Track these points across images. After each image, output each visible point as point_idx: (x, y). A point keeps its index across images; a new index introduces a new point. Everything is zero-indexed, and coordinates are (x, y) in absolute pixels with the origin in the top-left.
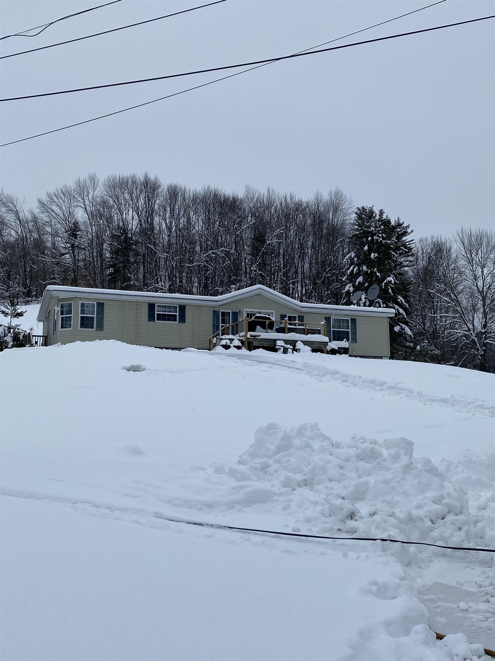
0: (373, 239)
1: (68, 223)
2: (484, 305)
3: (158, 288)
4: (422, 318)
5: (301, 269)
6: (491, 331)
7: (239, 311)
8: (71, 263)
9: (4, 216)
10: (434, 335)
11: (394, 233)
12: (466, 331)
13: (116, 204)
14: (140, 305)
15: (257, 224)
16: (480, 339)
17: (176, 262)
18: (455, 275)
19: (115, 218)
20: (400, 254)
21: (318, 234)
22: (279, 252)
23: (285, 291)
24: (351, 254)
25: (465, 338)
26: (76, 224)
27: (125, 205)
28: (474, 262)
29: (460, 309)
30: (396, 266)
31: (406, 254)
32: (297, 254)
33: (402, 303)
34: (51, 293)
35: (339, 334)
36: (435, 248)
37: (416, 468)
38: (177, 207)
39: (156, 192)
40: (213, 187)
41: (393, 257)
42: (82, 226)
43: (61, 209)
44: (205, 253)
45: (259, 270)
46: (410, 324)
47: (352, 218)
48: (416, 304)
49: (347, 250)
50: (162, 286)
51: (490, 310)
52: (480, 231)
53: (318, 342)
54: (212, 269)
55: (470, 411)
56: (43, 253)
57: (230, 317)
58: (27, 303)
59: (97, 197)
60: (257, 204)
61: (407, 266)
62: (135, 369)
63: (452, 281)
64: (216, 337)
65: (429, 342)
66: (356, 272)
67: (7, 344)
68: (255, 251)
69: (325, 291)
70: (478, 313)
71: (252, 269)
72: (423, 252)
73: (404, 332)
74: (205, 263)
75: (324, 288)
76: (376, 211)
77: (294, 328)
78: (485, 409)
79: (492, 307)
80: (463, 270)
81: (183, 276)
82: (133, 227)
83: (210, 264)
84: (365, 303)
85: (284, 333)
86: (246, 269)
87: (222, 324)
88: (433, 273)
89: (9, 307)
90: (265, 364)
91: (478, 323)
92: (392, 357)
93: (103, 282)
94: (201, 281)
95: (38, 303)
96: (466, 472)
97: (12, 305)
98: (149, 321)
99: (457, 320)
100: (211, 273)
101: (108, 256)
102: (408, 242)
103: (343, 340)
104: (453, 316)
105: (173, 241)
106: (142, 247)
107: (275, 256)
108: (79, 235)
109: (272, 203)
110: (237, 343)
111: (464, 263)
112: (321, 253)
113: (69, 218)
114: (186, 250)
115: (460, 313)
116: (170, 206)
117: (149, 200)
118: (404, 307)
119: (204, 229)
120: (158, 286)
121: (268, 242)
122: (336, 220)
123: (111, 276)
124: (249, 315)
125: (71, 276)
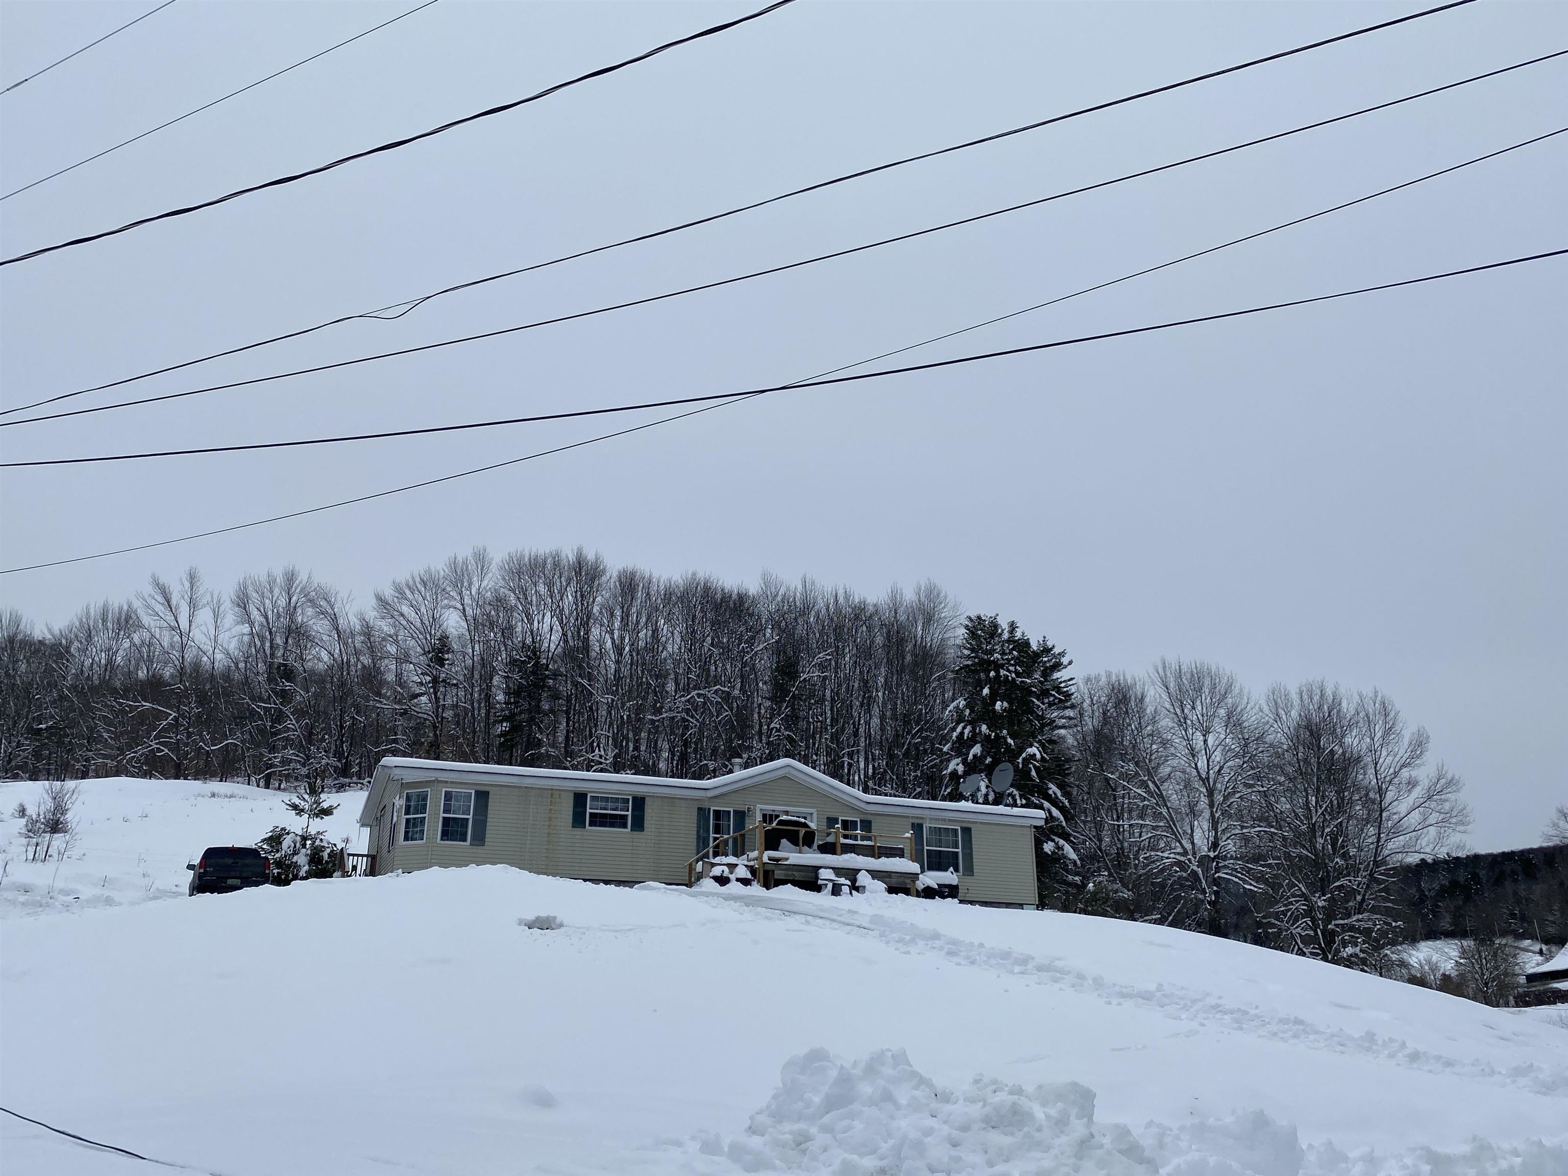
0: (998, 676)
1: (429, 638)
2: (1211, 805)
3: (593, 761)
4: (1096, 828)
5: (866, 729)
6: (1225, 856)
7: (749, 808)
8: (430, 713)
9: (309, 623)
10: (1119, 862)
11: (1036, 665)
12: (1178, 854)
13: (521, 603)
14: (557, 797)
15: (783, 641)
16: (1206, 870)
17: (629, 711)
18: (1154, 747)
19: (519, 629)
20: (1050, 704)
21: (897, 666)
22: (824, 695)
23: (835, 774)
24: (957, 701)
25: (1178, 869)
26: (444, 639)
27: (538, 606)
28: (1189, 722)
29: (1166, 811)
30: (1043, 726)
31: (1060, 705)
32: (857, 698)
33: (1057, 797)
34: (389, 771)
35: (940, 859)
36: (1116, 694)
37: (1101, 1146)
38: (634, 610)
39: (596, 583)
40: (701, 575)
41: (1037, 709)
42: (455, 643)
43: (417, 611)
44: (683, 696)
45: (786, 729)
46: (1072, 839)
47: (959, 636)
48: (1083, 800)
49: (951, 693)
50: (601, 757)
51: (1222, 814)
52: (1198, 665)
53: (900, 873)
54: (696, 725)
55: (1196, 1017)
56: (379, 694)
57: (729, 821)
58: (341, 788)
59: (487, 592)
60: (783, 606)
61: (1063, 727)
62: (544, 924)
63: (1148, 757)
64: (702, 860)
65: (1110, 875)
66: (968, 737)
67: (297, 870)
68: (779, 693)
69: (910, 770)
70: (1200, 819)
71: (772, 726)
72: (1092, 701)
73: (1063, 854)
74: (684, 715)
75: (908, 765)
76: (1004, 624)
77: (854, 845)
78: (1225, 1013)
79: (1227, 808)
80: (1169, 737)
81: (640, 739)
82: (552, 645)
83: (692, 717)
84: (986, 795)
85: (834, 853)
86: (761, 726)
87: (715, 833)
88: (1113, 741)
89: (306, 797)
90: (797, 917)
91: (1201, 838)
92: (1042, 905)
93: (488, 748)
94: (674, 748)
95: (361, 789)
96: (1197, 1151)
97: (313, 791)
98: (573, 827)
99: (1163, 834)
100: (695, 734)
101: (501, 700)
102: (1065, 681)
103: (946, 870)
104: (1154, 824)
105: (625, 671)
106: (566, 683)
107: (816, 702)
108: (448, 660)
109: (811, 605)
110: (742, 872)
111: (1171, 724)
112: (903, 699)
113: (431, 628)
114: (649, 688)
115: (1167, 820)
116: (622, 608)
117: (583, 597)
118: (1061, 805)
119: (682, 651)
120: (593, 756)
121: (804, 676)
122: (928, 639)
123: (504, 737)
124: (767, 818)
125: (428, 736)
